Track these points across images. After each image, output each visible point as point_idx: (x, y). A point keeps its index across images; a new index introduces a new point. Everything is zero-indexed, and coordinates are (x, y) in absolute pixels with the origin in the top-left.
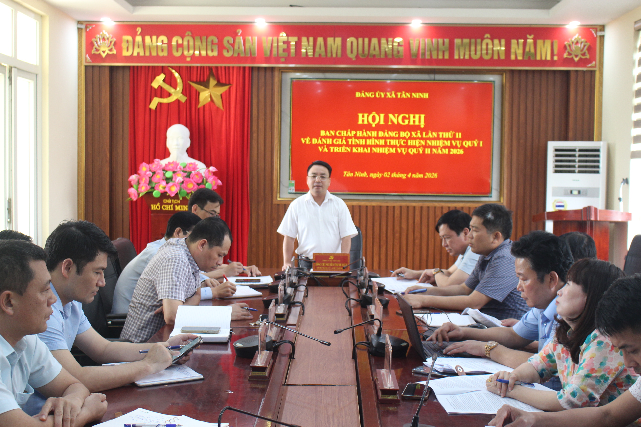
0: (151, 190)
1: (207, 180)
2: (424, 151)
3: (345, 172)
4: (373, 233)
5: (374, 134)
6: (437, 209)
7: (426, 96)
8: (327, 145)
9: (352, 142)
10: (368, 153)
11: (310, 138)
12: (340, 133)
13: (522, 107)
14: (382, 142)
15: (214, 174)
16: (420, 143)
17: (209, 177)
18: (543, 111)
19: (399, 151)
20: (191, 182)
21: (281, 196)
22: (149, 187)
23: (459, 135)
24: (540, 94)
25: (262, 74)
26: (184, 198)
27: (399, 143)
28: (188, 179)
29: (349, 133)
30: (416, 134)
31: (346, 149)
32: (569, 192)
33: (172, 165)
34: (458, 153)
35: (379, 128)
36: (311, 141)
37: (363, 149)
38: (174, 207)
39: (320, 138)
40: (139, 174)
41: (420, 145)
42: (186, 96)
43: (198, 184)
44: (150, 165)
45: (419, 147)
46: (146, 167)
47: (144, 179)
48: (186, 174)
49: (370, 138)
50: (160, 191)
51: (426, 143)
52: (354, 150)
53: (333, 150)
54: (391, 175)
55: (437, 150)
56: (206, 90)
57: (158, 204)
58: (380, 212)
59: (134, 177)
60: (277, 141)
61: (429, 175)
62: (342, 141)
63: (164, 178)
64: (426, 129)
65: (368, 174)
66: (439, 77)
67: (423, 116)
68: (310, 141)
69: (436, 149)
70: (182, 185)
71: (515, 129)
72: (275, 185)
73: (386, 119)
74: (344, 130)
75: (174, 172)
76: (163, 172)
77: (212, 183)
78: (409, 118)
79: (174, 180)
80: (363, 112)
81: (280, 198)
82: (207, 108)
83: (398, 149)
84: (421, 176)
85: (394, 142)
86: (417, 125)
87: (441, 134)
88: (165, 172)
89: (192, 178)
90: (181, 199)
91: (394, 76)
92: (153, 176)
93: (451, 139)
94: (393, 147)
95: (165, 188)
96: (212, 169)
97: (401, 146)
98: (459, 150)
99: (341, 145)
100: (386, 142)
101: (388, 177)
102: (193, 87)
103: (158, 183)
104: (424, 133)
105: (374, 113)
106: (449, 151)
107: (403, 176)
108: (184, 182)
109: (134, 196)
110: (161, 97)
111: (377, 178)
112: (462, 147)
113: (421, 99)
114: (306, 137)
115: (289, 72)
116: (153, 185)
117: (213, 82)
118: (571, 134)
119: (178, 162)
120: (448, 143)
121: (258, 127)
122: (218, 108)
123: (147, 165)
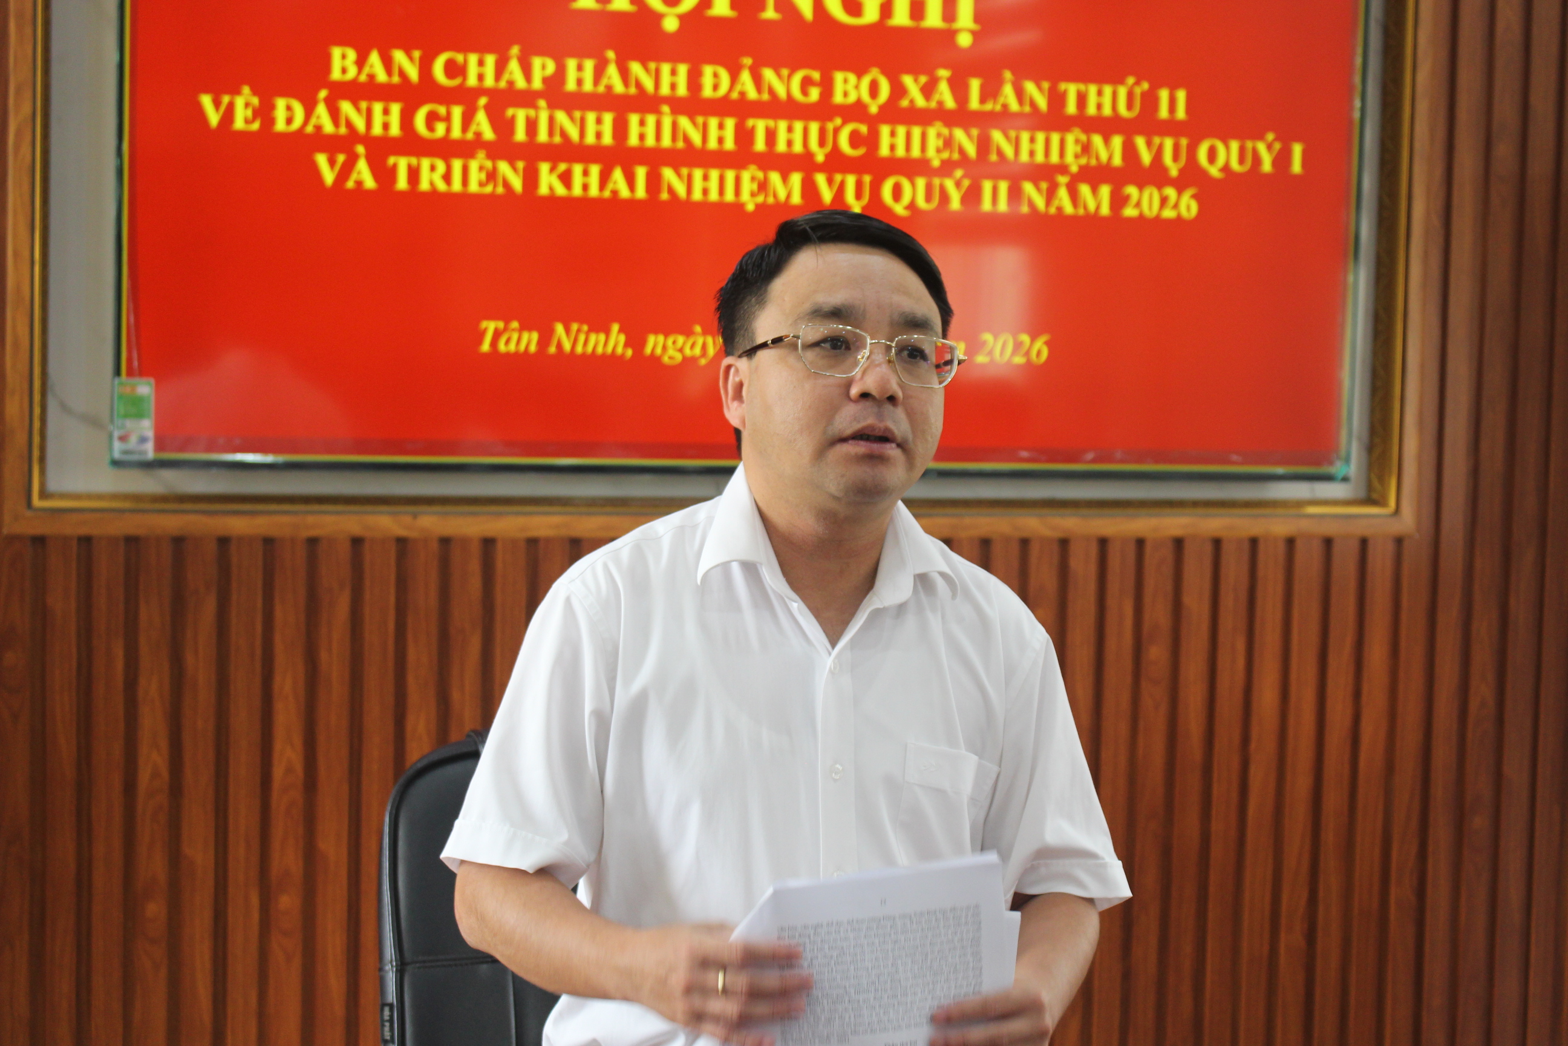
2: (972, 195)
3: (490, 326)
5: (671, 78)
6: (1035, 551)
8: (368, 140)
9: (532, 126)
10: (632, 204)
11: (255, 92)
12: (454, 69)
14: (720, 133)
16: (948, 143)
19: (825, 190)
21: (53, 486)
23: (1174, 103)
27: (822, 143)
29: (514, 67)
30: (928, 91)
31: (492, 176)
34: (1169, 213)
35: (702, 40)
36: (265, 113)
37: (605, 178)
39: (323, 94)
41: (945, 155)
45: (947, 168)
49: (646, 102)
51: (984, 144)
52: (548, 181)
53: (414, 175)
55: (1050, 193)
60: (27, 109)
61: (997, 347)
62: (467, 120)
64: (984, 61)
65: (636, 341)
68: (256, 114)
69: (1044, 185)
72: (12, 407)
74: (482, 49)
81: (47, 494)
83: (821, 179)
85: (793, 136)
86: (933, 32)
87: (1072, 90)
93: (1126, 128)
94: (786, 164)
97: (836, 163)
98: (1171, 192)
99: (465, 149)
100: (744, 136)
104: (975, 85)
106: (1119, 201)
111: (689, 362)
112: (1191, 175)
114: (236, 91)
120: (1110, 151)
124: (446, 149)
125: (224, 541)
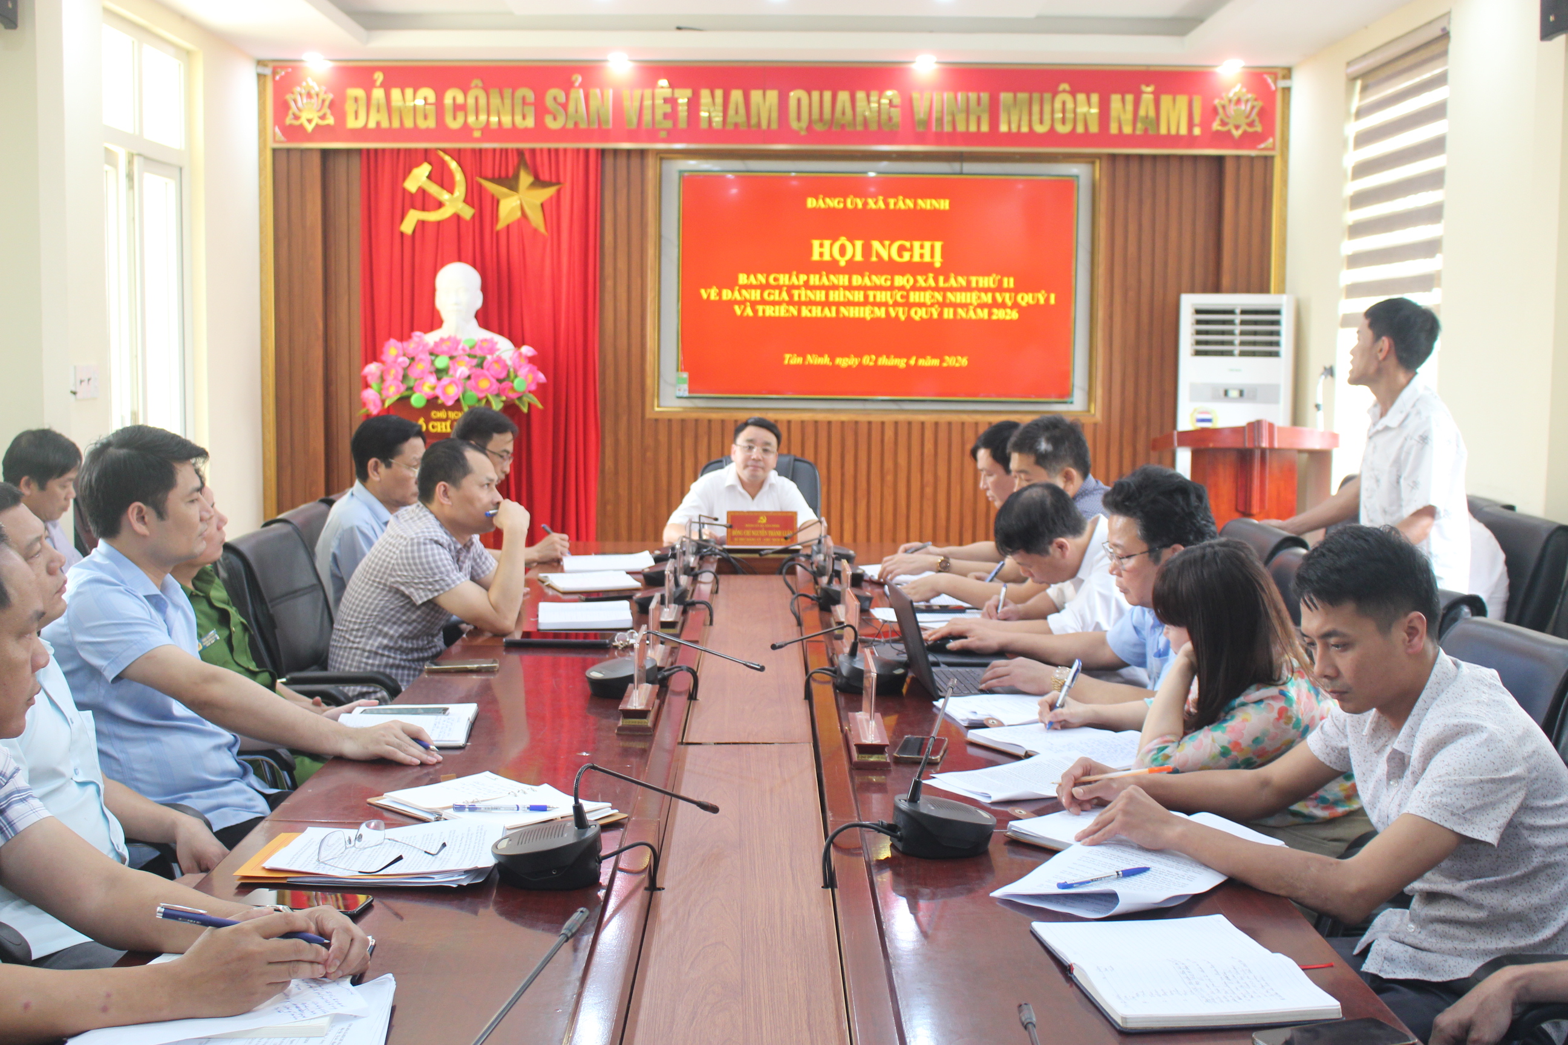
0: (406, 393)
1: (516, 372)
2: (941, 314)
3: (787, 356)
5: (843, 280)
7: (944, 205)
8: (750, 301)
9: (800, 296)
10: (831, 319)
11: (717, 288)
12: (776, 279)
13: (1132, 227)
14: (858, 296)
15: (531, 360)
16: (933, 297)
17: (521, 366)
18: (1173, 234)
19: (893, 313)
20: (485, 377)
21: (662, 404)
22: (403, 388)
23: (1009, 282)
25: (622, 162)
27: (891, 298)
28: (478, 371)
29: (794, 278)
30: (926, 281)
31: (788, 311)
32: (1222, 393)
34: (1008, 318)
35: (853, 268)
36: (720, 294)
37: (822, 310)
39: (737, 288)
40: (382, 362)
41: (932, 301)
42: (472, 206)
43: (500, 381)
44: (406, 344)
45: (932, 305)
46: (396, 347)
47: (393, 371)
48: (475, 362)
49: (835, 287)
50: (426, 394)
51: (944, 297)
52: (805, 312)
53: (764, 311)
54: (876, 361)
55: (967, 312)
56: (511, 195)
58: (856, 435)
59: (373, 368)
60: (653, 295)
61: (950, 361)
62: (780, 294)
63: (432, 369)
64: (944, 271)
65: (832, 360)
66: (969, 167)
67: (938, 245)
68: (717, 295)
69: (965, 310)
70: (468, 383)
71: (1118, 270)
72: (649, 381)
73: (867, 250)
74: (784, 273)
75: (452, 358)
76: (430, 357)
77: (526, 378)
78: (911, 250)
79: (452, 372)
80: (822, 237)
81: (659, 406)
82: (514, 232)
83: (891, 310)
84: (935, 363)
85: (882, 296)
86: (927, 263)
87: (973, 279)
88: (433, 358)
89: (488, 369)
91: (884, 166)
92: (410, 364)
93: (992, 291)
94: (879, 305)
95: (434, 388)
96: (527, 350)
97: (896, 304)
98: (1008, 311)
99: (779, 303)
100: (866, 297)
101: (872, 364)
102: (487, 191)
103: (423, 379)
104: (941, 279)
105: (843, 240)
106: (990, 314)
107: (901, 363)
108: (472, 376)
109: (374, 404)
110: (423, 208)
111: (850, 367)
112: (1015, 305)
113: (935, 213)
114: (710, 287)
115: (676, 159)
116: (411, 383)
117: (525, 179)
119: (459, 336)
120: (987, 298)
121: (615, 270)
122: (536, 232)
123: (399, 344)
124: (774, 303)
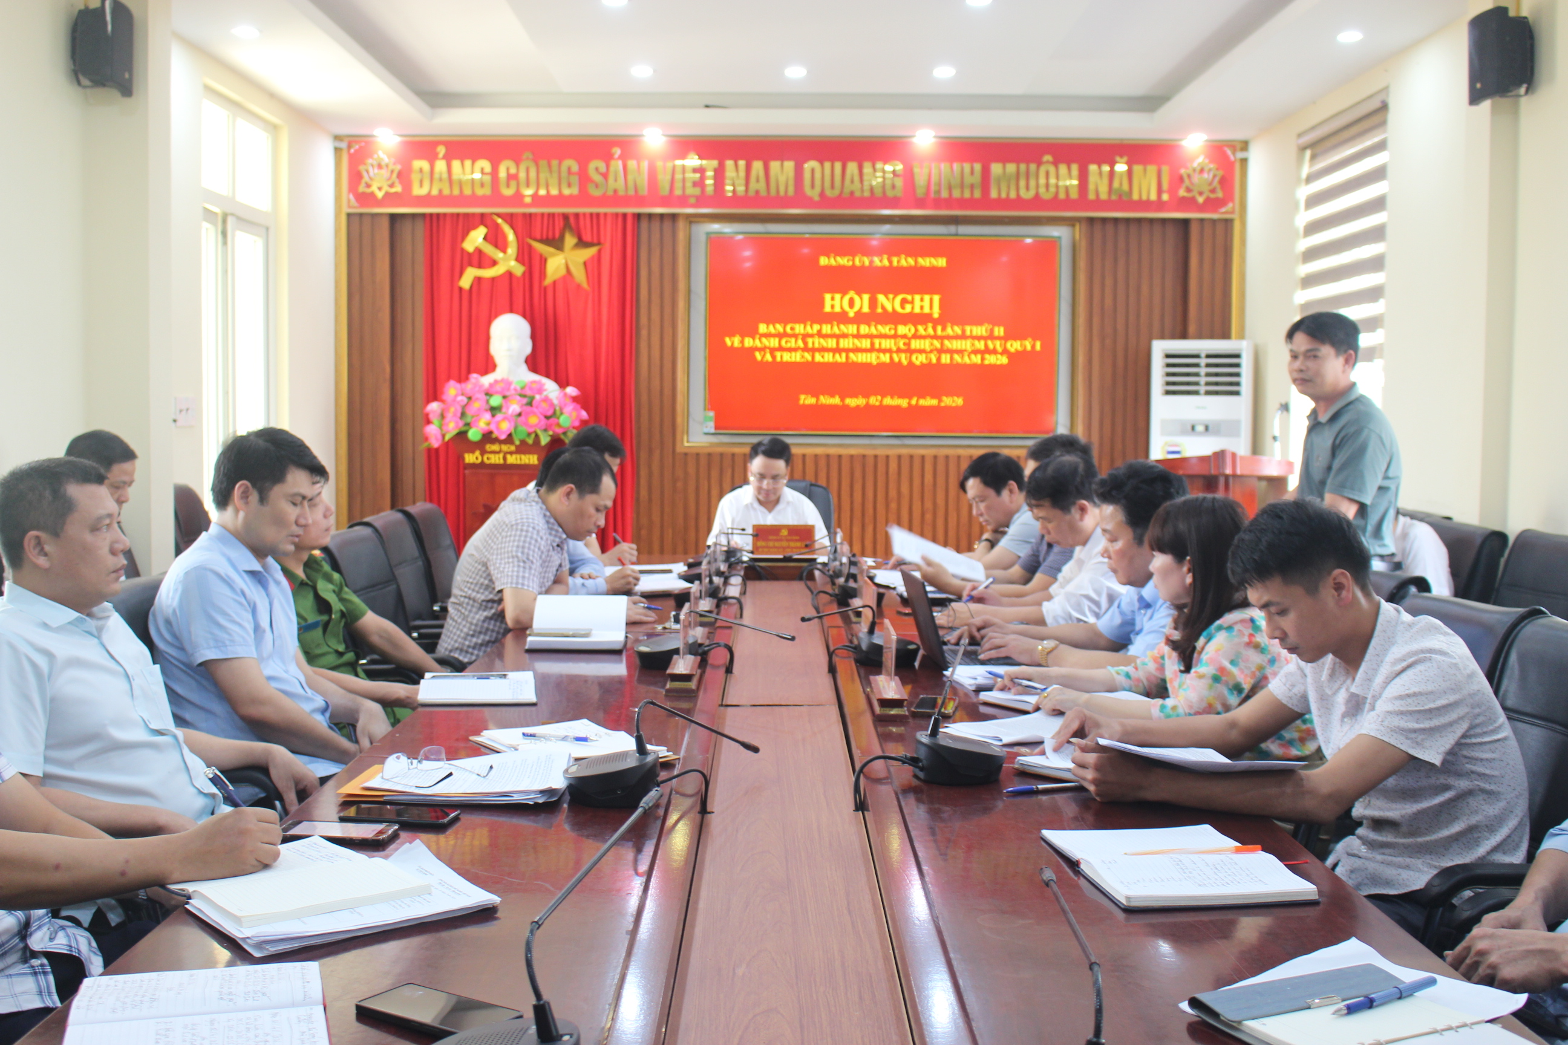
0: (464, 429)
1: (561, 410)
2: (939, 359)
3: (802, 397)
4: (852, 503)
5: (852, 329)
7: (941, 262)
8: (769, 348)
9: (813, 343)
10: (841, 364)
11: (740, 337)
12: (792, 329)
13: (1109, 282)
14: (866, 343)
15: (575, 399)
16: (932, 344)
17: (565, 405)
18: (1145, 288)
19: (896, 359)
20: (534, 414)
21: (691, 439)
22: (461, 424)
23: (999, 331)
24: (1140, 261)
25: (656, 225)
26: (523, 442)
27: (895, 345)
28: (528, 408)
29: (808, 328)
30: (925, 330)
31: (803, 357)
32: (1189, 428)
33: (502, 385)
34: (999, 363)
35: (860, 318)
36: (742, 342)
37: (834, 356)
38: (505, 459)
39: (758, 336)
40: (442, 401)
41: (932, 348)
42: (523, 264)
43: (547, 417)
44: (463, 385)
45: (931, 351)
46: (456, 388)
47: (452, 410)
48: (525, 401)
49: (845, 336)
50: (482, 429)
51: (942, 344)
52: (818, 358)
53: (782, 357)
54: (881, 401)
55: (962, 358)
56: (557, 255)
57: (477, 453)
58: (864, 467)
59: (434, 406)
60: (683, 342)
61: (948, 401)
62: (796, 341)
63: (487, 407)
64: (942, 321)
65: (842, 400)
66: (963, 229)
67: (936, 298)
68: (740, 342)
69: (960, 355)
70: (519, 419)
71: (1096, 320)
72: (679, 420)
73: (873, 303)
74: (800, 323)
75: (504, 397)
76: (485, 398)
77: (570, 415)
78: (912, 302)
79: (504, 410)
80: (833, 291)
81: (688, 442)
82: (560, 287)
83: (895, 355)
84: (934, 402)
85: (887, 344)
86: (927, 314)
87: (968, 328)
88: (488, 397)
89: (537, 407)
90: (517, 443)
91: (887, 228)
92: (468, 403)
93: (985, 338)
94: (884, 351)
95: (488, 424)
96: (571, 390)
97: (899, 351)
98: (999, 356)
99: (795, 350)
100: (872, 344)
101: (878, 404)
102: (535, 250)
103: (477, 416)
104: (939, 328)
105: (852, 294)
106: (983, 359)
107: (904, 403)
108: (523, 414)
109: (437, 439)
110: (480, 266)
111: (858, 407)
112: (1005, 351)
113: (934, 269)
114: (734, 336)
115: (704, 222)
116: (469, 419)
117: (570, 240)
118: (1192, 328)
119: (511, 379)
120: (980, 345)
121: (649, 319)
122: (579, 286)
123: (458, 385)
124: (790, 350)
125: (733, 455)
